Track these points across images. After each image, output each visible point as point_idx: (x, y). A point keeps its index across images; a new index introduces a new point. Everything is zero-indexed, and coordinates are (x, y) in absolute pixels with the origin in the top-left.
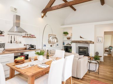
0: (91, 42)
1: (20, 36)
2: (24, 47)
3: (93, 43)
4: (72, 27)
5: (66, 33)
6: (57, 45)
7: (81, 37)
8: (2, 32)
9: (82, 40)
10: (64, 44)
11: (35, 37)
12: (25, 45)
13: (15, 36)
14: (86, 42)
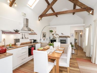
0: (68, 37)
1: (28, 33)
2: (30, 41)
3: (70, 37)
4: (56, 27)
5: (51, 31)
6: (47, 39)
7: (62, 34)
8: (18, 31)
9: (63, 35)
10: (50, 38)
11: (37, 34)
12: (30, 40)
13: (25, 33)
14: (66, 37)
